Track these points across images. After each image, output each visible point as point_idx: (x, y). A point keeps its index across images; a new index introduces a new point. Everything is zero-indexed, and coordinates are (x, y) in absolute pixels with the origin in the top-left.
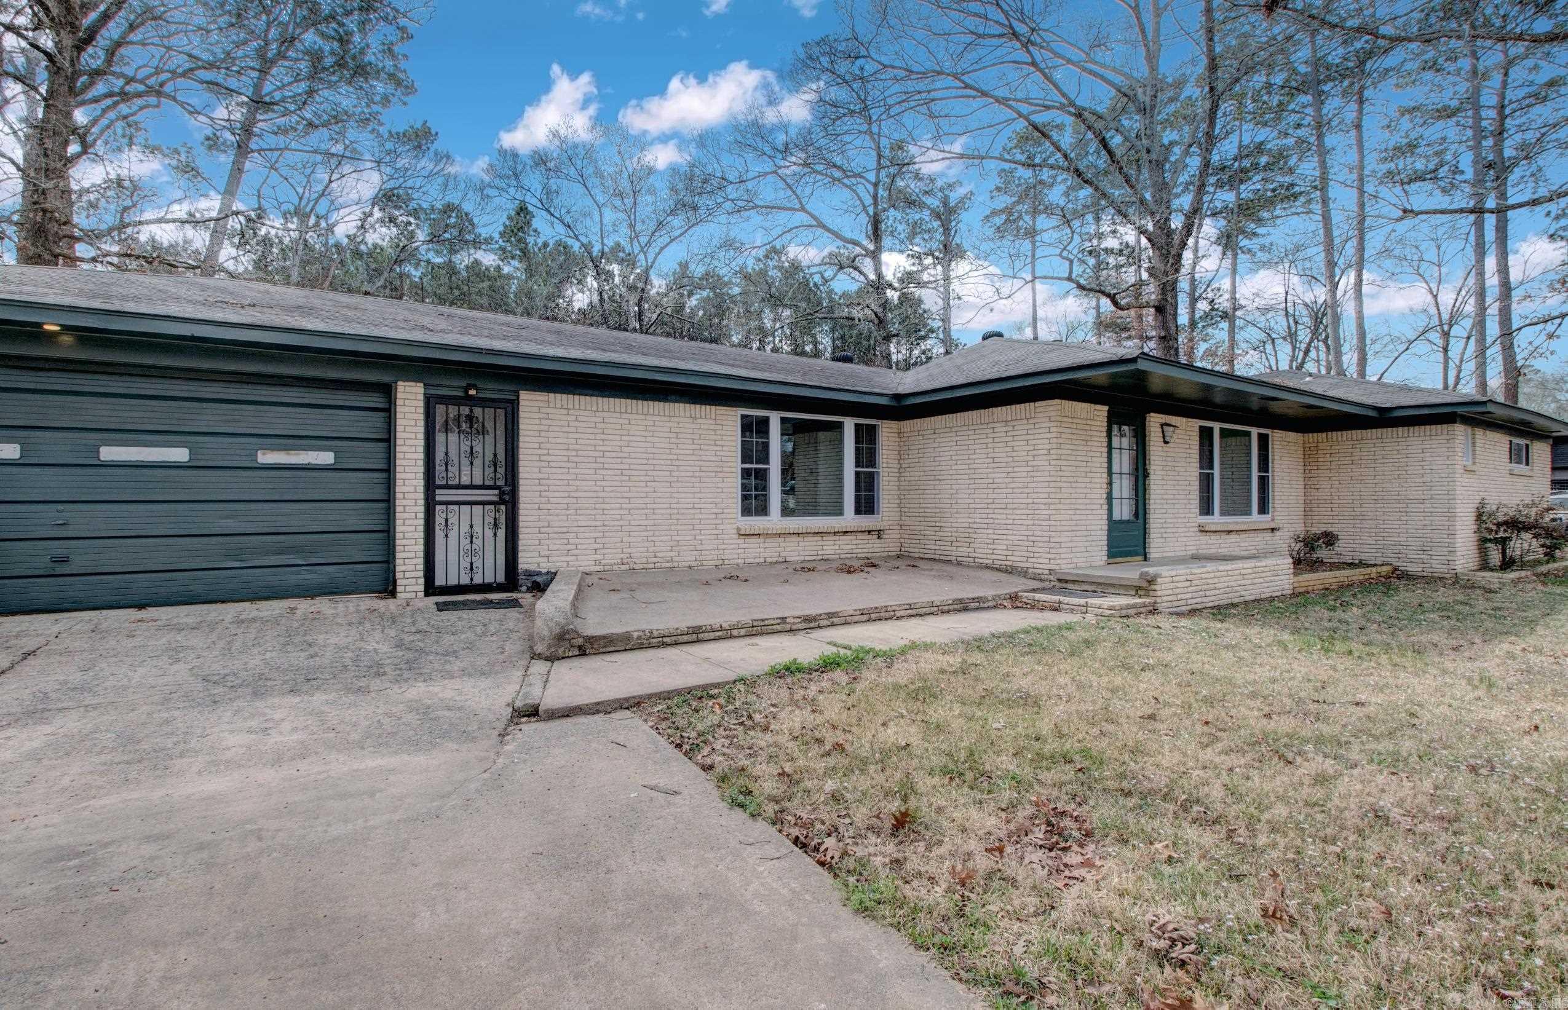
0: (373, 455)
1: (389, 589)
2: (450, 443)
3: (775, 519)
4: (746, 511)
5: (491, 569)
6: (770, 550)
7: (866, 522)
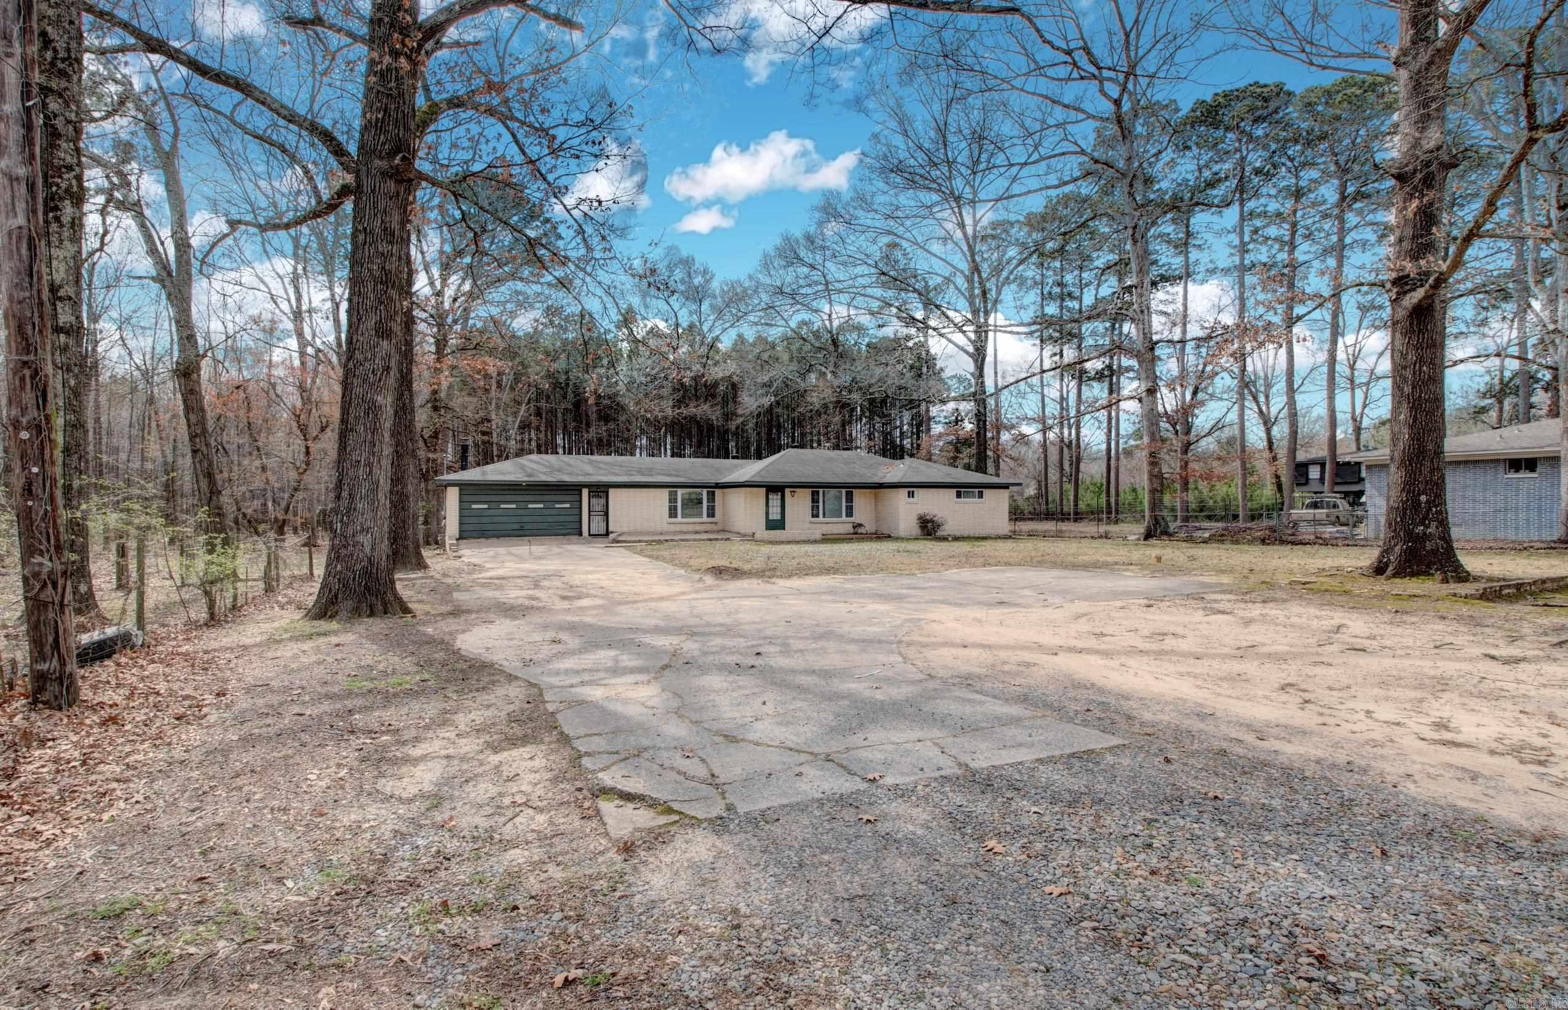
0: (576, 505)
1: (581, 534)
2: (594, 501)
3: (679, 519)
4: (671, 516)
5: (603, 531)
6: (678, 528)
7: (710, 520)
